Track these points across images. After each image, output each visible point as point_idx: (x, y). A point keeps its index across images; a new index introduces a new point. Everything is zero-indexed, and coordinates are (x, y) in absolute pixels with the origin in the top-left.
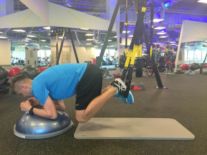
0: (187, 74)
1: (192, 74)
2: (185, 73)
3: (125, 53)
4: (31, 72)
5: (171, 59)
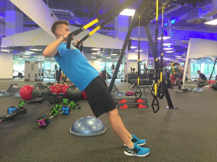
0: (195, 91)
1: (200, 91)
2: (193, 90)
3: (132, 68)
4: (44, 91)
5: (178, 76)
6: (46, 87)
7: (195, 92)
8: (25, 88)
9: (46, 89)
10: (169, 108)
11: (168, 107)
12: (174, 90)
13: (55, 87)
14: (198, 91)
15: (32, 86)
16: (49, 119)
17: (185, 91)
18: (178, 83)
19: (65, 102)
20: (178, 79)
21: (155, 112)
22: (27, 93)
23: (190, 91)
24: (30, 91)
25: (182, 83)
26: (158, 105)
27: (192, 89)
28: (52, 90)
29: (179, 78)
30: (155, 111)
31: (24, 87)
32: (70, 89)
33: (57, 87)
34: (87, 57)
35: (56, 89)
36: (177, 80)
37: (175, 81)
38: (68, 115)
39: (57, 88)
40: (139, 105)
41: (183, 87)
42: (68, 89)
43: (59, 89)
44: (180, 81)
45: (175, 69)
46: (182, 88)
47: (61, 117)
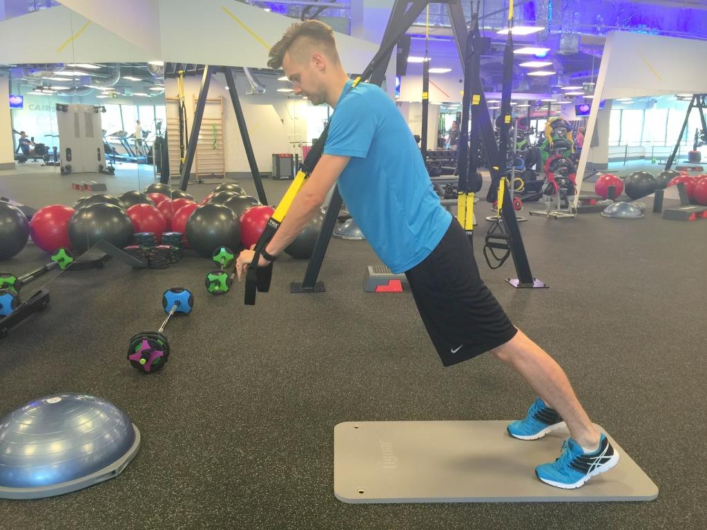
0: (613, 214)
1: (628, 215)
8: (48, 215)
10: (519, 287)
11: (515, 282)
15: (69, 209)
22: (55, 230)
24: (63, 224)
28: (138, 221)
31: (46, 211)
32: (199, 218)
42: (194, 218)
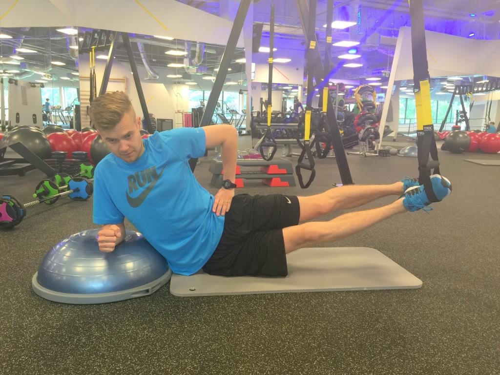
2: (401, 152)
3: (264, 101)
4: (31, 144)
5: (369, 118)
6: (38, 135)
7: (406, 156)
9: (37, 141)
12: (358, 153)
13: (64, 137)
14: (413, 153)
16: (21, 207)
17: (384, 153)
18: (369, 134)
19: (86, 171)
20: (369, 126)
21: (303, 187)
23: (395, 154)
25: (377, 136)
26: (311, 168)
27: (399, 151)
29: (372, 124)
30: (305, 183)
33: (70, 137)
34: (158, 74)
35: (65, 143)
36: (366, 128)
37: (362, 131)
38: (86, 200)
39: (68, 141)
40: (271, 179)
41: (380, 145)
43: (73, 143)
44: (372, 130)
45: (363, 102)
46: (378, 146)
47: (66, 205)
